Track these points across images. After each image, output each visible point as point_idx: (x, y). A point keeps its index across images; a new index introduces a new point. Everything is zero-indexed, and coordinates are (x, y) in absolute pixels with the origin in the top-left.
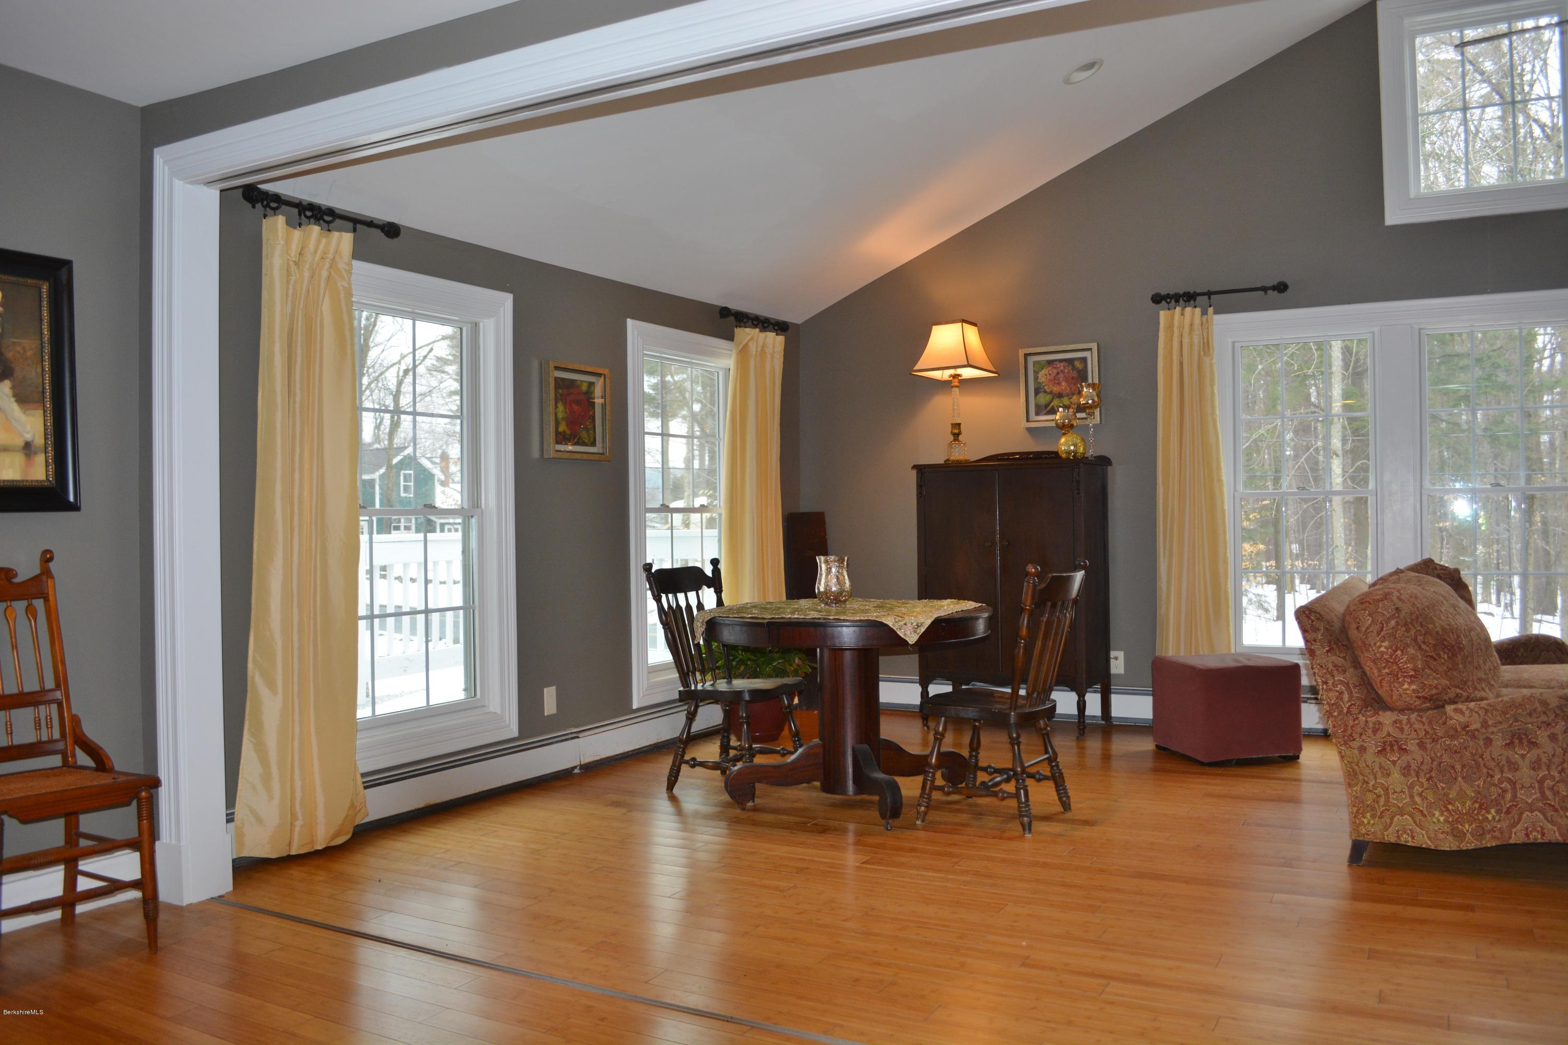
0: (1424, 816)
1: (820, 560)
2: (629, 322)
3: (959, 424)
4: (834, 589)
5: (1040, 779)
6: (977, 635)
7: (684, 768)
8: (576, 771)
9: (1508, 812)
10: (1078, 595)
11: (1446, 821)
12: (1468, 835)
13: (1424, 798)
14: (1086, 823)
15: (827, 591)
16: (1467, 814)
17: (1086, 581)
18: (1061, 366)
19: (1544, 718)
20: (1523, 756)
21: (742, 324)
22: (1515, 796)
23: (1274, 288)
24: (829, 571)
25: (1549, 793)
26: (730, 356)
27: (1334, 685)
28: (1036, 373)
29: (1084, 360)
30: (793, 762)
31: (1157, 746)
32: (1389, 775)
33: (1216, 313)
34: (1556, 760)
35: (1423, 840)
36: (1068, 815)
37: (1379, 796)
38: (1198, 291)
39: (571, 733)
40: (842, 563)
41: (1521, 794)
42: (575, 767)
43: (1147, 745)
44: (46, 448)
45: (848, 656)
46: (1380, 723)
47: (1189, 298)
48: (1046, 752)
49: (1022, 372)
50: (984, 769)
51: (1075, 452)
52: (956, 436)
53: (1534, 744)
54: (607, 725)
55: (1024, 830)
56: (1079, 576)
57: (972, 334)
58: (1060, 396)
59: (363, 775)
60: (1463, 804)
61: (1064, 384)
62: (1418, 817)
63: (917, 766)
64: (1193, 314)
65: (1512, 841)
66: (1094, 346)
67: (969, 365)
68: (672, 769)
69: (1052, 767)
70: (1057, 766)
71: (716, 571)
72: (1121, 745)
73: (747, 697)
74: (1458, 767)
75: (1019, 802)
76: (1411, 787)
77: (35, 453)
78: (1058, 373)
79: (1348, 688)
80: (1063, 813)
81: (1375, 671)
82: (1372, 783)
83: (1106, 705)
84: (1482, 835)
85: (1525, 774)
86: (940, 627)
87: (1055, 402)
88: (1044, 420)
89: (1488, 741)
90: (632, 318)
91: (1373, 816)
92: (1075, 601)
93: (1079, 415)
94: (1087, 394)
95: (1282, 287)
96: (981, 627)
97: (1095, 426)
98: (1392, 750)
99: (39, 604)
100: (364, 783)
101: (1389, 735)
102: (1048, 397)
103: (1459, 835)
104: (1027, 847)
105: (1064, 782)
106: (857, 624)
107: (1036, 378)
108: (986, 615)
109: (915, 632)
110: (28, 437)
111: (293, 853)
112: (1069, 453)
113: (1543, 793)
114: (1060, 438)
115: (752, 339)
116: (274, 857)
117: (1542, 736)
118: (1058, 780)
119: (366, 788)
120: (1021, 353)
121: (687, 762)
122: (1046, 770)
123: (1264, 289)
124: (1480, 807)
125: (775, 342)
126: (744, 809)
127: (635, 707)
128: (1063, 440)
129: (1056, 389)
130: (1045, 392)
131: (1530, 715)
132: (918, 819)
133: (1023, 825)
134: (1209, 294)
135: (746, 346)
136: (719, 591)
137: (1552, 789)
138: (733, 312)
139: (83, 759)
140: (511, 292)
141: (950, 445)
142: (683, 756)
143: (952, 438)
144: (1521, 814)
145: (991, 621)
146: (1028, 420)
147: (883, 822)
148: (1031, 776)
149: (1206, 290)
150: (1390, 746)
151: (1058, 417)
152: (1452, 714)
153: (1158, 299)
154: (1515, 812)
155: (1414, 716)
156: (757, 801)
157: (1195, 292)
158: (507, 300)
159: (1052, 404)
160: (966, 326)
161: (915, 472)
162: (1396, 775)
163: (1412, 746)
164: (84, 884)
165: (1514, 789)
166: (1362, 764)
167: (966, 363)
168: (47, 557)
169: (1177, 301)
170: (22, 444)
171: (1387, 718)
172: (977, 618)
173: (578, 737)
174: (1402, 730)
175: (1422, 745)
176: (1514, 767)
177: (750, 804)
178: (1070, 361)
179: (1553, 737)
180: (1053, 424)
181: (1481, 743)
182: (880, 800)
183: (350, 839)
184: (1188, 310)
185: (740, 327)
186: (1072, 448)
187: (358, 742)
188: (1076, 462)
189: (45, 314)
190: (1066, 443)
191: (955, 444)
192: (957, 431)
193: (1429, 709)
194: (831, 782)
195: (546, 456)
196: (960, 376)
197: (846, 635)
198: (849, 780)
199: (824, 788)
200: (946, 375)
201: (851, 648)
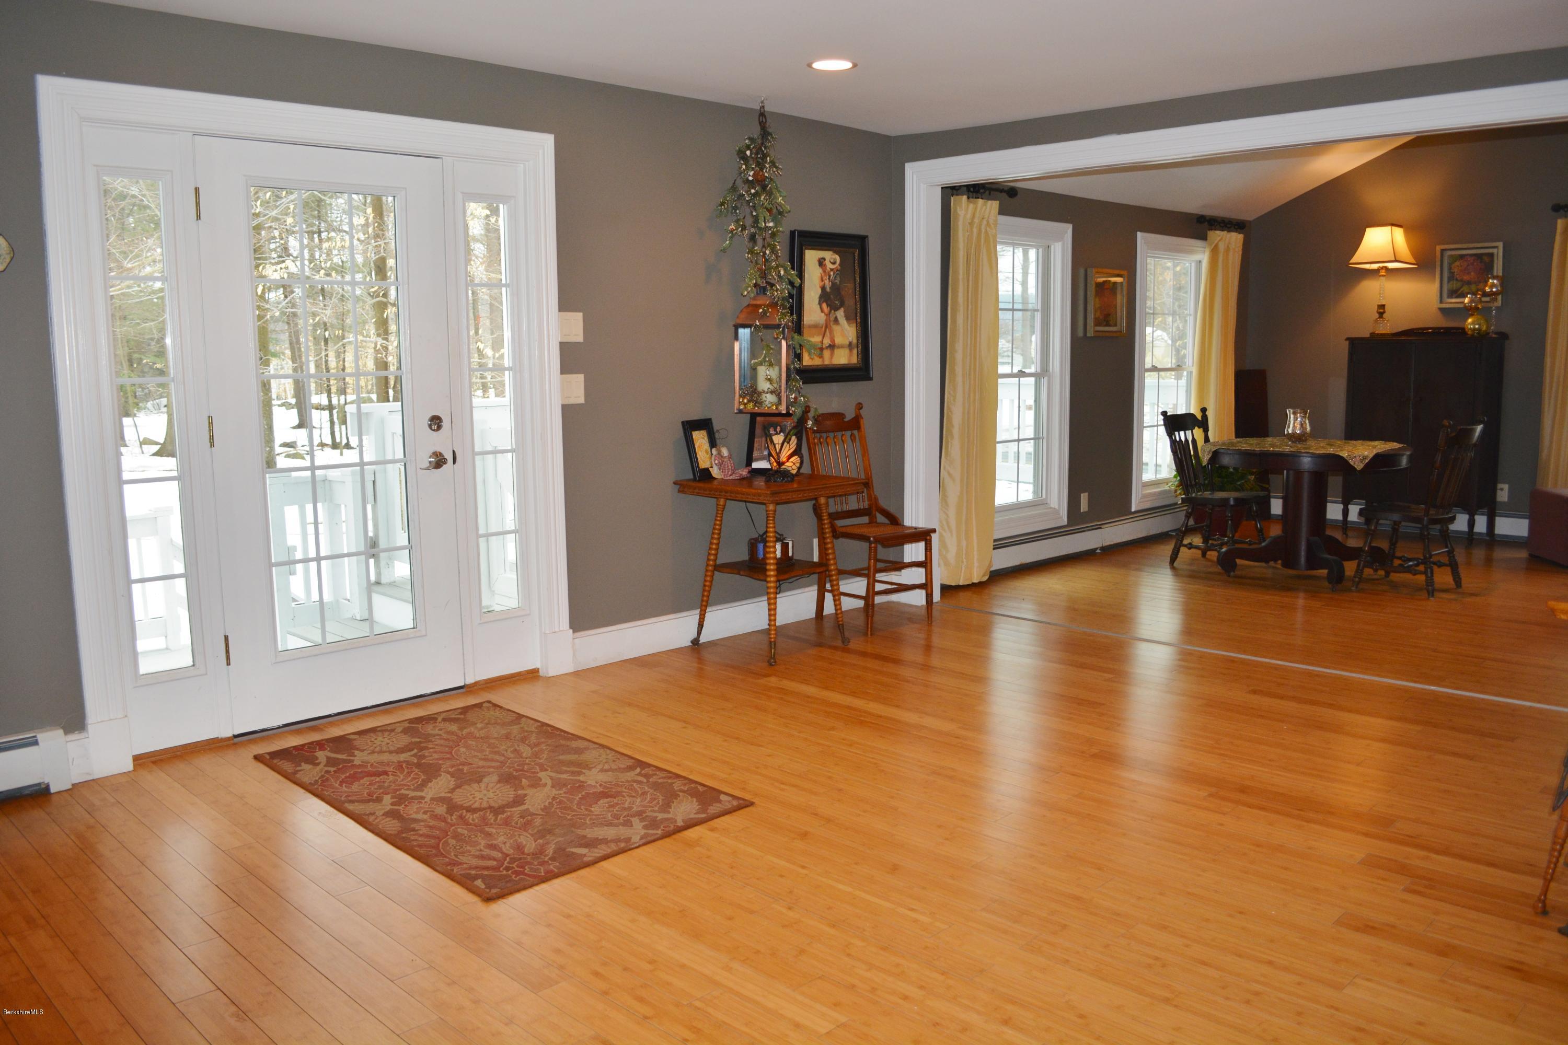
1: (1290, 412)
2: (1139, 234)
3: (1384, 306)
4: (1298, 432)
5: (1440, 565)
6: (1400, 466)
7: (1183, 549)
8: (1098, 551)
10: (1477, 441)
14: (1472, 595)
15: (1294, 434)
17: (1483, 432)
18: (1471, 259)
21: (1213, 227)
24: (1296, 419)
26: (1204, 252)
28: (1450, 265)
29: (1492, 255)
30: (1265, 547)
31: (1531, 555)
36: (1460, 590)
39: (1097, 525)
40: (1306, 414)
42: (1097, 549)
43: (1523, 554)
44: (857, 345)
45: (1306, 478)
48: (1447, 547)
49: (1438, 264)
50: (1400, 558)
51: (1479, 330)
52: (1381, 314)
54: (1118, 521)
55: (1429, 595)
56: (1479, 428)
57: (1399, 235)
58: (1469, 283)
59: (995, 541)
61: (1472, 273)
63: (1353, 554)
66: (1500, 245)
67: (1396, 261)
68: (1174, 549)
69: (1450, 557)
70: (1454, 557)
71: (1205, 417)
72: (1500, 554)
73: (1232, 503)
75: (1427, 576)
77: (853, 348)
78: (1468, 265)
80: (1456, 589)
83: (1491, 525)
86: (1379, 460)
87: (1465, 289)
88: (1453, 302)
90: (1141, 231)
92: (1475, 445)
93: (1484, 299)
94: (1493, 285)
96: (1404, 462)
97: (1497, 308)
99: (856, 432)
100: (994, 545)
102: (1459, 284)
104: (1431, 604)
105: (1458, 568)
106: (1314, 456)
107: (1450, 268)
108: (1408, 453)
109: (1362, 462)
110: (850, 339)
111: (961, 584)
112: (1474, 329)
114: (1467, 319)
115: (1221, 239)
116: (953, 585)
118: (1454, 567)
119: (994, 549)
120: (1438, 248)
121: (1185, 546)
122: (1445, 560)
125: (1235, 239)
126: (1229, 576)
127: (1133, 510)
128: (1470, 320)
129: (1466, 278)
130: (1457, 280)
132: (1353, 586)
133: (1428, 592)
135: (1216, 246)
136: (1206, 430)
138: (1207, 218)
139: (880, 518)
140: (1071, 223)
141: (1376, 321)
142: (1182, 541)
143: (1377, 315)
145: (1411, 458)
146: (1441, 302)
147: (1330, 586)
148: (1435, 563)
151: (1466, 300)
153: (1555, 209)
156: (1236, 573)
158: (1068, 229)
159: (1462, 290)
160: (1393, 228)
161: (1347, 342)
164: (879, 587)
167: (1393, 259)
168: (860, 406)
170: (848, 343)
172: (1403, 455)
173: (1101, 528)
177: (1232, 574)
178: (1479, 256)
180: (1461, 306)
182: (1328, 573)
183: (988, 579)
185: (1212, 230)
186: (1477, 326)
187: (995, 519)
188: (1480, 337)
189: (857, 268)
190: (1473, 323)
191: (1380, 321)
192: (1382, 311)
194: (1290, 562)
195: (1088, 335)
196: (1386, 268)
197: (1306, 462)
198: (1303, 560)
199: (1285, 565)
200: (1375, 266)
201: (1309, 472)
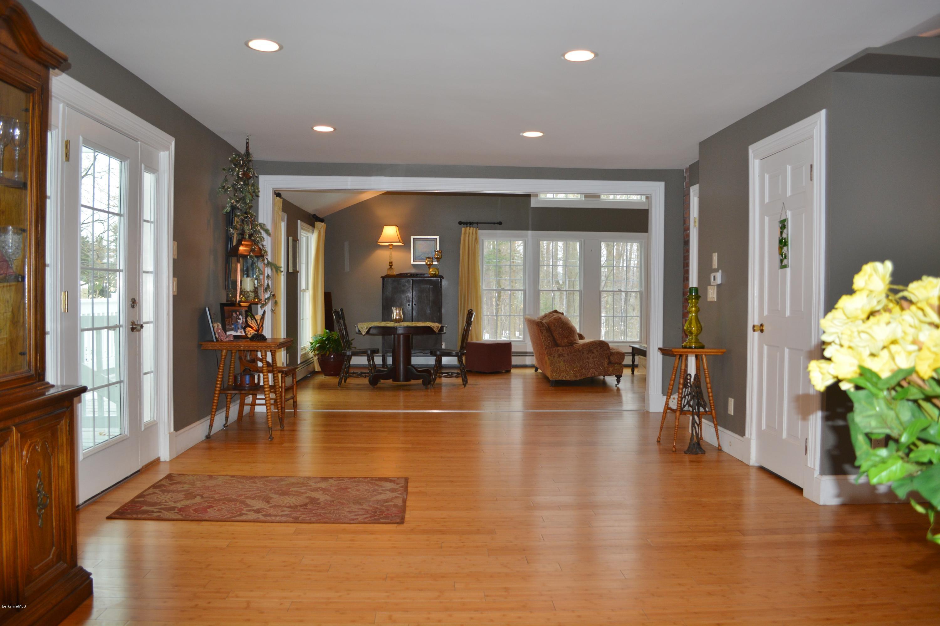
0: (568, 372)
3: (392, 262)
4: (398, 318)
9: (587, 370)
11: (573, 373)
12: (578, 376)
13: (568, 368)
15: (396, 319)
16: (578, 371)
19: (595, 346)
20: (591, 356)
21: (317, 220)
22: (589, 366)
23: (498, 223)
24: (396, 312)
25: (596, 364)
26: (313, 232)
27: (548, 340)
32: (560, 363)
33: (479, 229)
34: (598, 356)
35: (568, 378)
37: (558, 368)
38: (474, 222)
41: (590, 365)
45: (402, 336)
46: (559, 350)
47: (471, 224)
49: (412, 244)
52: (391, 266)
53: (593, 353)
57: (395, 230)
60: (577, 369)
62: (567, 372)
64: (473, 230)
65: (588, 377)
66: (438, 237)
67: (399, 242)
74: (576, 359)
76: (565, 365)
79: (551, 342)
81: (558, 337)
82: (556, 365)
84: (581, 376)
85: (591, 360)
88: (418, 261)
89: (583, 353)
91: (556, 374)
94: (438, 254)
95: (500, 223)
98: (561, 356)
101: (561, 352)
102: (420, 254)
103: (576, 376)
109: (437, 329)
113: (595, 364)
117: (595, 351)
123: (494, 223)
124: (581, 369)
125: (323, 226)
127: (299, 362)
128: (431, 270)
131: (592, 346)
134: (477, 223)
137: (597, 363)
141: (390, 269)
143: (389, 267)
144: (590, 370)
146: (413, 262)
149: (476, 222)
150: (561, 355)
151: (426, 261)
152: (575, 346)
153: (460, 223)
154: (589, 369)
155: (566, 348)
156: (377, 386)
157: (473, 222)
160: (394, 227)
161: (382, 279)
162: (562, 363)
163: (566, 355)
165: (588, 364)
166: (554, 360)
167: (394, 241)
169: (467, 224)
171: (560, 348)
174: (564, 351)
175: (568, 354)
176: (588, 358)
179: (597, 351)
180: (424, 263)
181: (581, 353)
184: (472, 228)
185: (317, 222)
186: (434, 273)
192: (391, 264)
193: (570, 346)
194: (396, 379)
195: (290, 271)
196: (392, 245)
197: (400, 331)
198: (401, 378)
199: (394, 380)
200: (387, 244)
201: (402, 334)
